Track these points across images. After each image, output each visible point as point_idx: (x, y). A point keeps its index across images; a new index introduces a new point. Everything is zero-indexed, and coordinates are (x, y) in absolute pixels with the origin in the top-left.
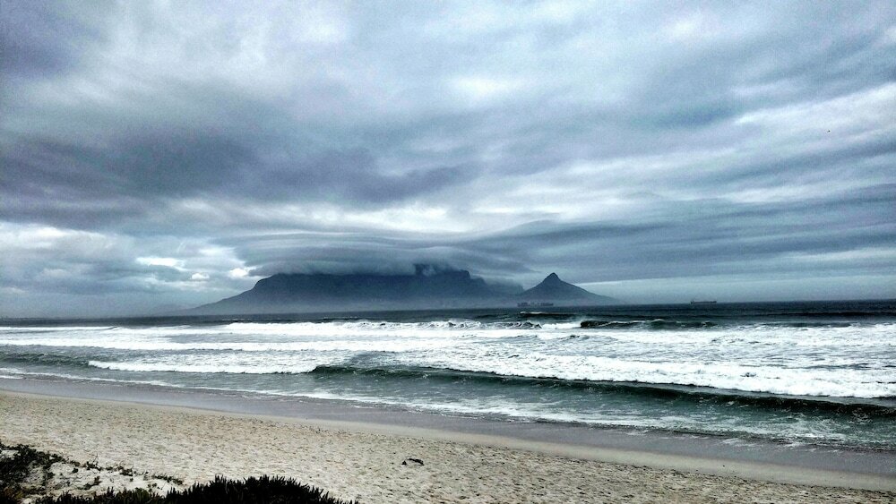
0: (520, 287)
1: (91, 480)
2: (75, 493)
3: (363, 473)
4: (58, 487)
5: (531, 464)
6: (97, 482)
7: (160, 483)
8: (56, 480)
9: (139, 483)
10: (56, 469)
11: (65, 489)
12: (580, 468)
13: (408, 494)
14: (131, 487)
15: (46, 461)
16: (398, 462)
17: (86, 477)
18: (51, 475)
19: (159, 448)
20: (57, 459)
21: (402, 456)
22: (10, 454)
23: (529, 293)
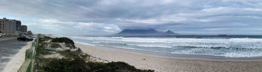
0: (163, 32)
1: (95, 60)
2: (93, 61)
3: (136, 61)
4: (91, 60)
5: (163, 60)
6: (96, 60)
7: (105, 61)
8: (90, 59)
9: (102, 61)
10: (90, 57)
11: (91, 61)
12: (171, 60)
13: (143, 64)
14: (101, 62)
15: (89, 56)
16: (142, 59)
17: (94, 59)
18: (90, 58)
19: (106, 56)
20: (91, 56)
21: (142, 58)
22: (85, 55)
23: (165, 33)
